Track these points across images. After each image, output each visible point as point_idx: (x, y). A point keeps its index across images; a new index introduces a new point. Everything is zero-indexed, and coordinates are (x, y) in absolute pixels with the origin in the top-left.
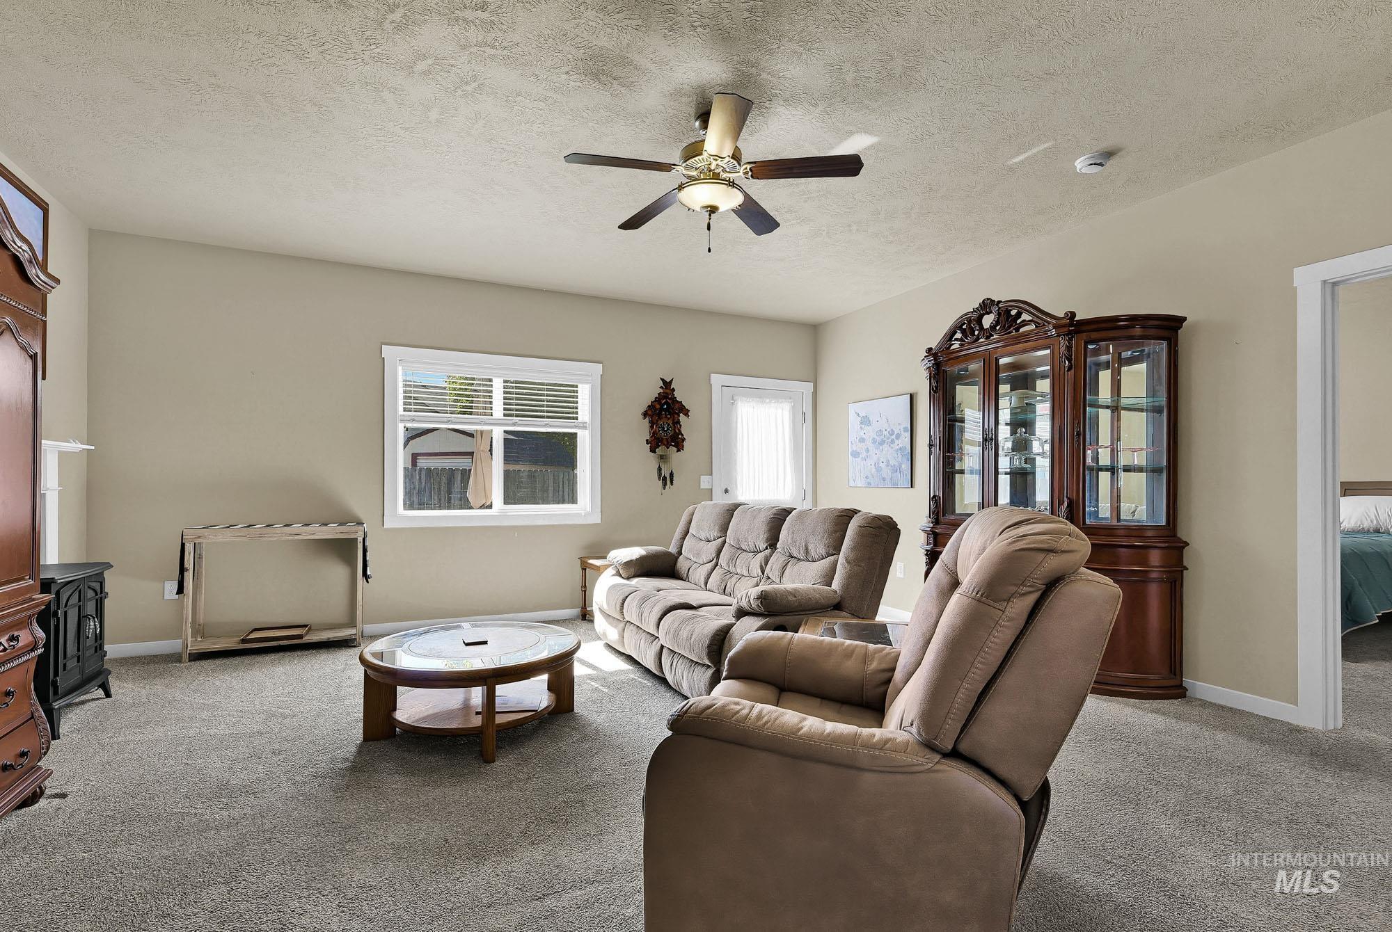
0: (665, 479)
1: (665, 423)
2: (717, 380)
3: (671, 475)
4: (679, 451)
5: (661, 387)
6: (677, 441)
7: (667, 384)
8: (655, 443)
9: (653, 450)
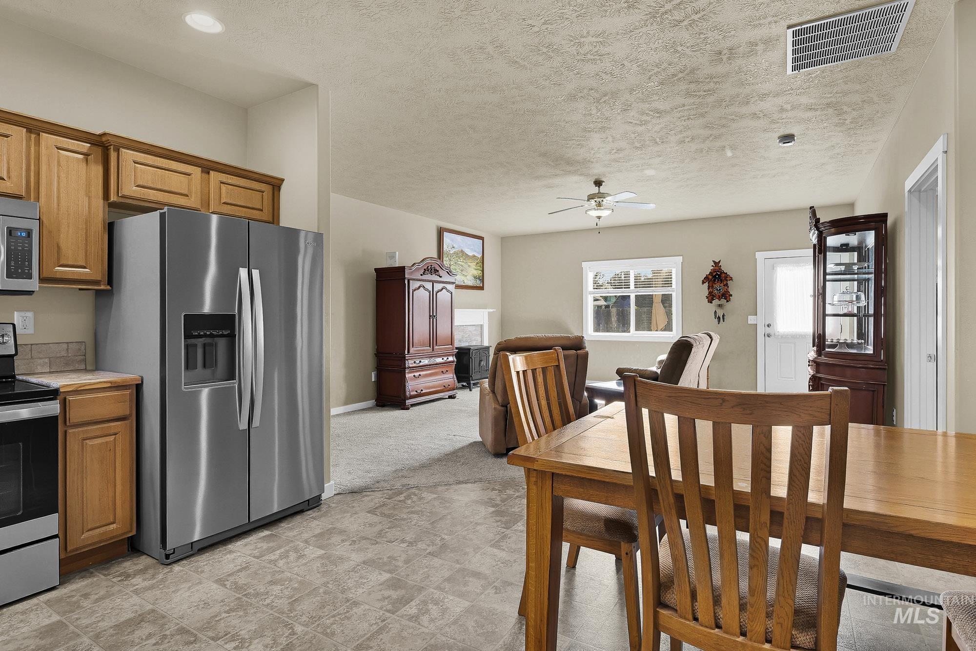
0: (719, 318)
1: (717, 286)
2: (759, 255)
3: (723, 316)
4: (727, 301)
5: (713, 266)
6: (726, 296)
7: (716, 264)
8: (711, 298)
9: (710, 302)
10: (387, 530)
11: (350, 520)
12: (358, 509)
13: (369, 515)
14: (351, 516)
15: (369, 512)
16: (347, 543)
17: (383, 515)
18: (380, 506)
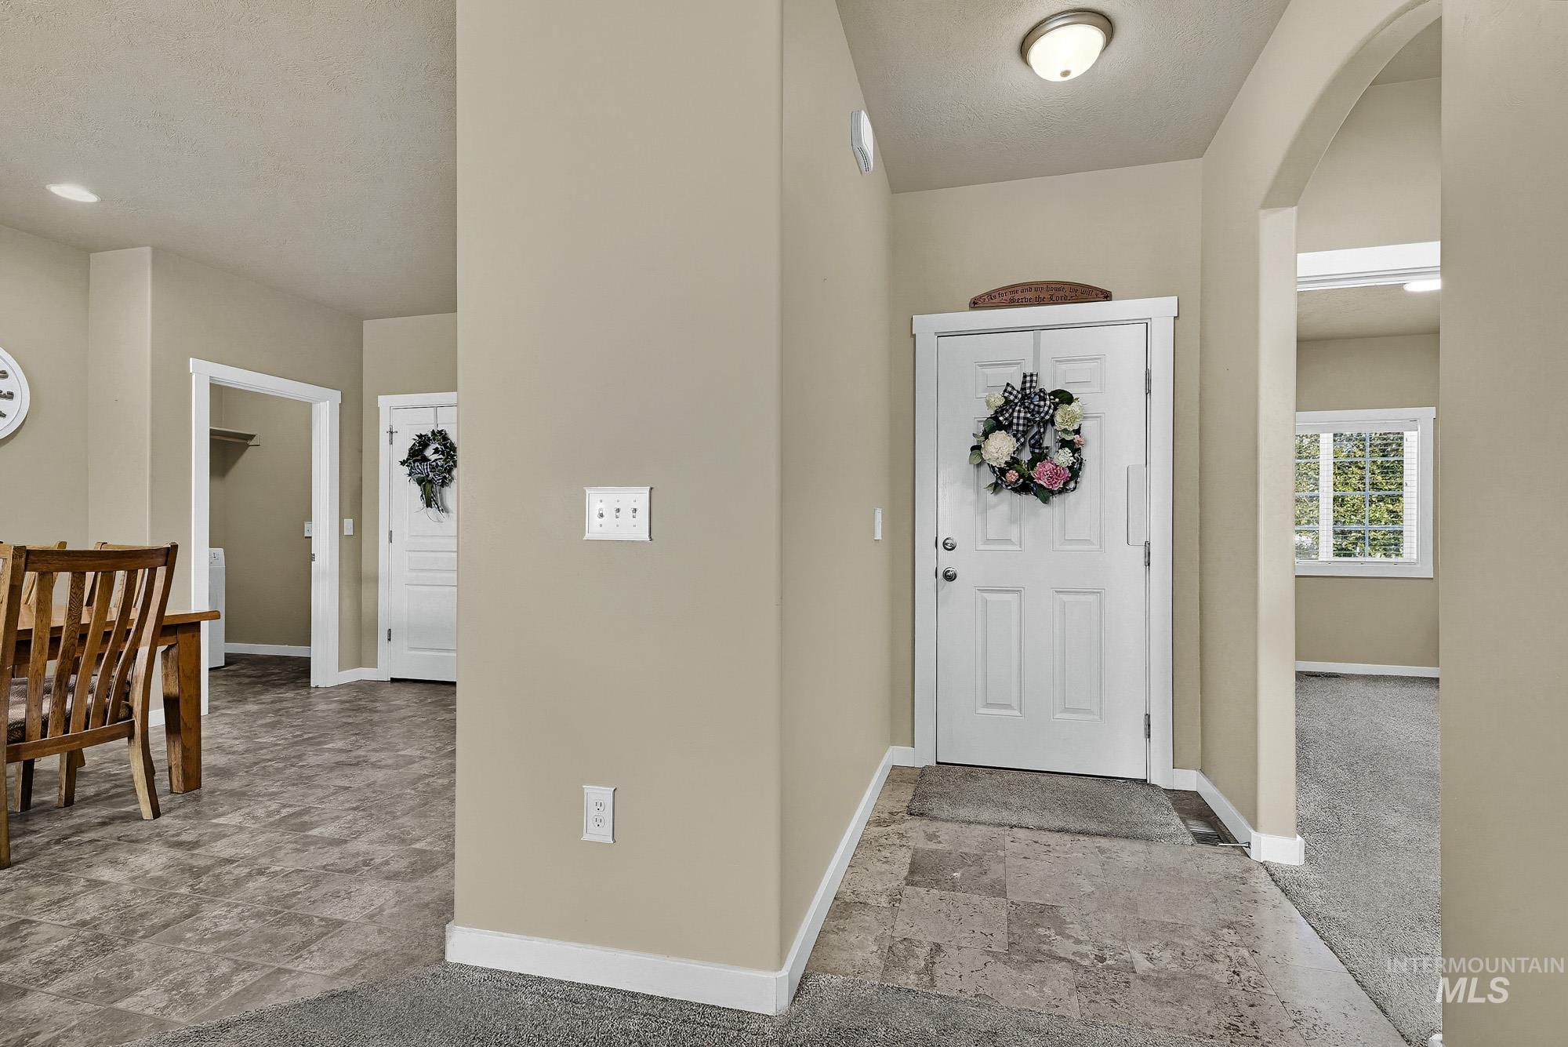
10: (301, 889)
11: (382, 900)
12: (369, 928)
13: (339, 917)
14: (381, 909)
15: (340, 923)
16: (378, 861)
17: (305, 921)
18: (310, 942)
